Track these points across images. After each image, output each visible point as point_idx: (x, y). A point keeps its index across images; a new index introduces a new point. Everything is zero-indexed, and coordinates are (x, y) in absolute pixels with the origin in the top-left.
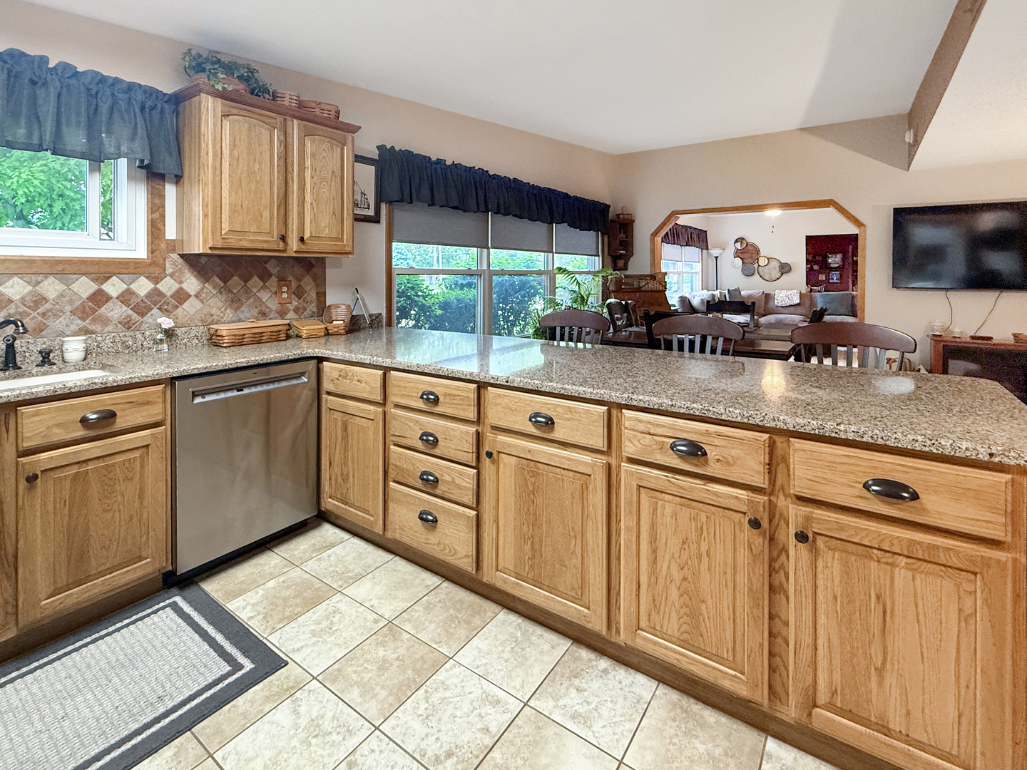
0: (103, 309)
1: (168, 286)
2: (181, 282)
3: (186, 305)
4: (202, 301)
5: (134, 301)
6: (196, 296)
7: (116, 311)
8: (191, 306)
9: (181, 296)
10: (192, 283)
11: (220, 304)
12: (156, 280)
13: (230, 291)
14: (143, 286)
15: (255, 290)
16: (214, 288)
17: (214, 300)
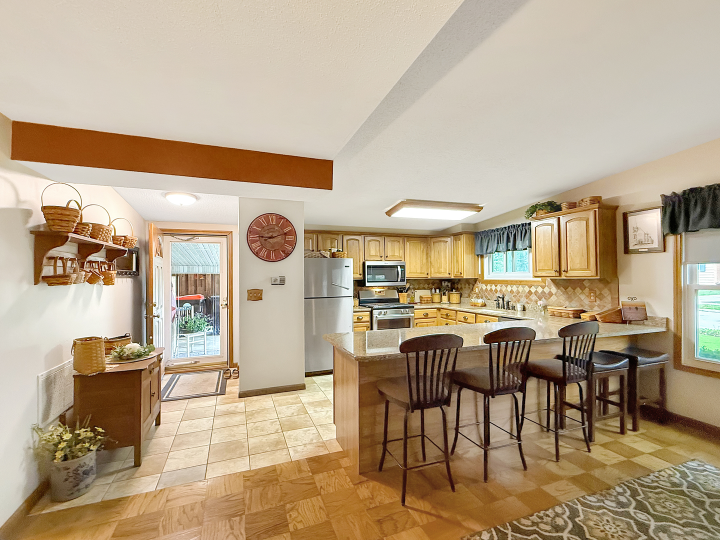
0: (531, 297)
1: (546, 290)
2: (550, 289)
3: (552, 298)
4: (557, 297)
5: (538, 295)
6: (555, 294)
7: (534, 297)
8: (553, 298)
9: (551, 294)
10: (554, 290)
11: (564, 299)
12: (543, 287)
13: (568, 293)
14: (540, 290)
15: (578, 294)
16: (561, 292)
17: (561, 297)
